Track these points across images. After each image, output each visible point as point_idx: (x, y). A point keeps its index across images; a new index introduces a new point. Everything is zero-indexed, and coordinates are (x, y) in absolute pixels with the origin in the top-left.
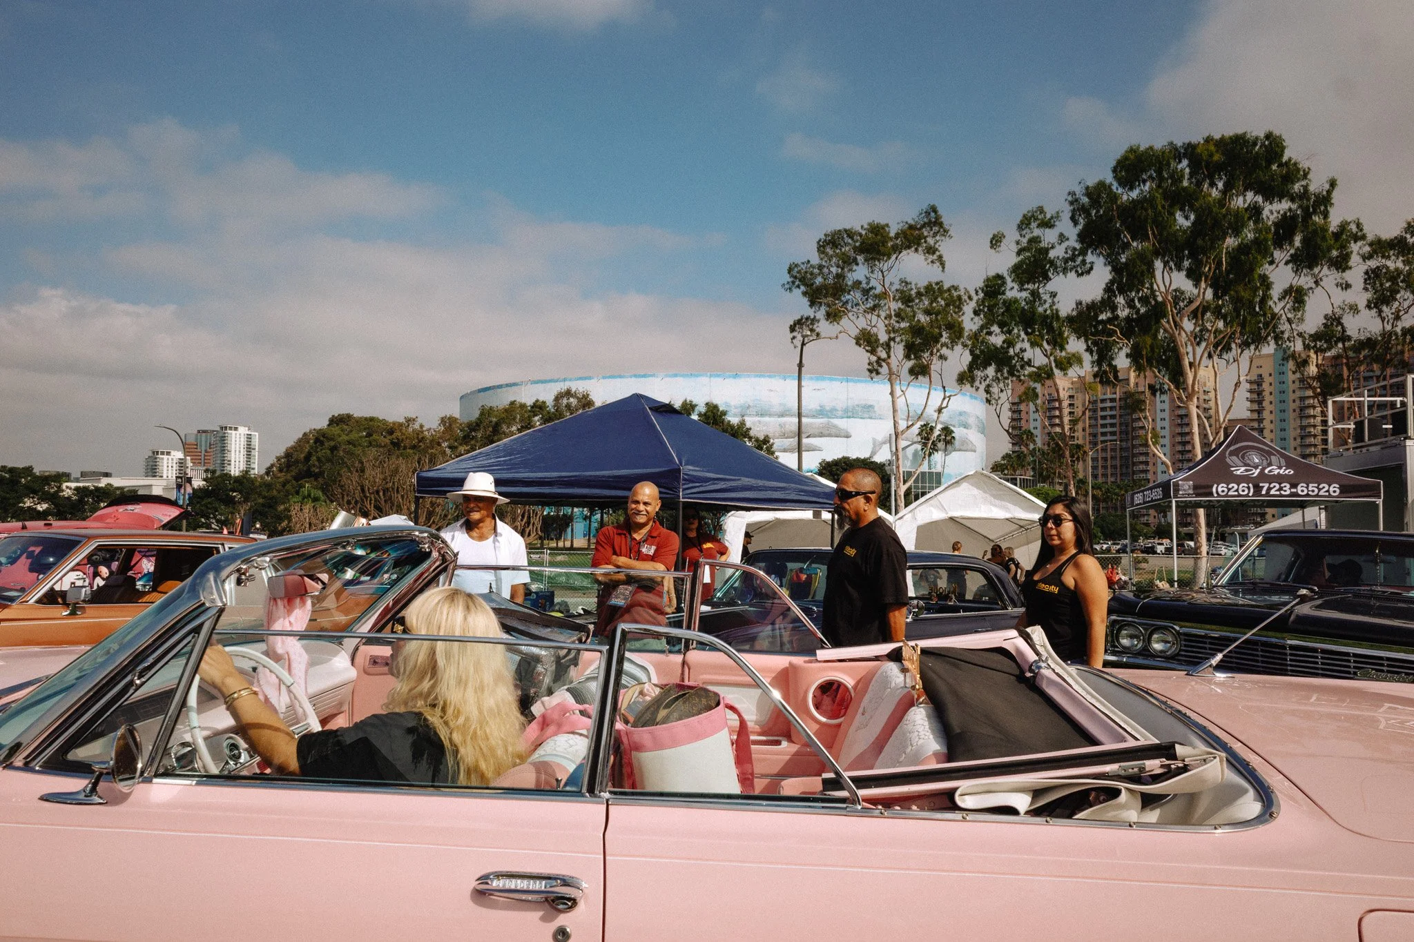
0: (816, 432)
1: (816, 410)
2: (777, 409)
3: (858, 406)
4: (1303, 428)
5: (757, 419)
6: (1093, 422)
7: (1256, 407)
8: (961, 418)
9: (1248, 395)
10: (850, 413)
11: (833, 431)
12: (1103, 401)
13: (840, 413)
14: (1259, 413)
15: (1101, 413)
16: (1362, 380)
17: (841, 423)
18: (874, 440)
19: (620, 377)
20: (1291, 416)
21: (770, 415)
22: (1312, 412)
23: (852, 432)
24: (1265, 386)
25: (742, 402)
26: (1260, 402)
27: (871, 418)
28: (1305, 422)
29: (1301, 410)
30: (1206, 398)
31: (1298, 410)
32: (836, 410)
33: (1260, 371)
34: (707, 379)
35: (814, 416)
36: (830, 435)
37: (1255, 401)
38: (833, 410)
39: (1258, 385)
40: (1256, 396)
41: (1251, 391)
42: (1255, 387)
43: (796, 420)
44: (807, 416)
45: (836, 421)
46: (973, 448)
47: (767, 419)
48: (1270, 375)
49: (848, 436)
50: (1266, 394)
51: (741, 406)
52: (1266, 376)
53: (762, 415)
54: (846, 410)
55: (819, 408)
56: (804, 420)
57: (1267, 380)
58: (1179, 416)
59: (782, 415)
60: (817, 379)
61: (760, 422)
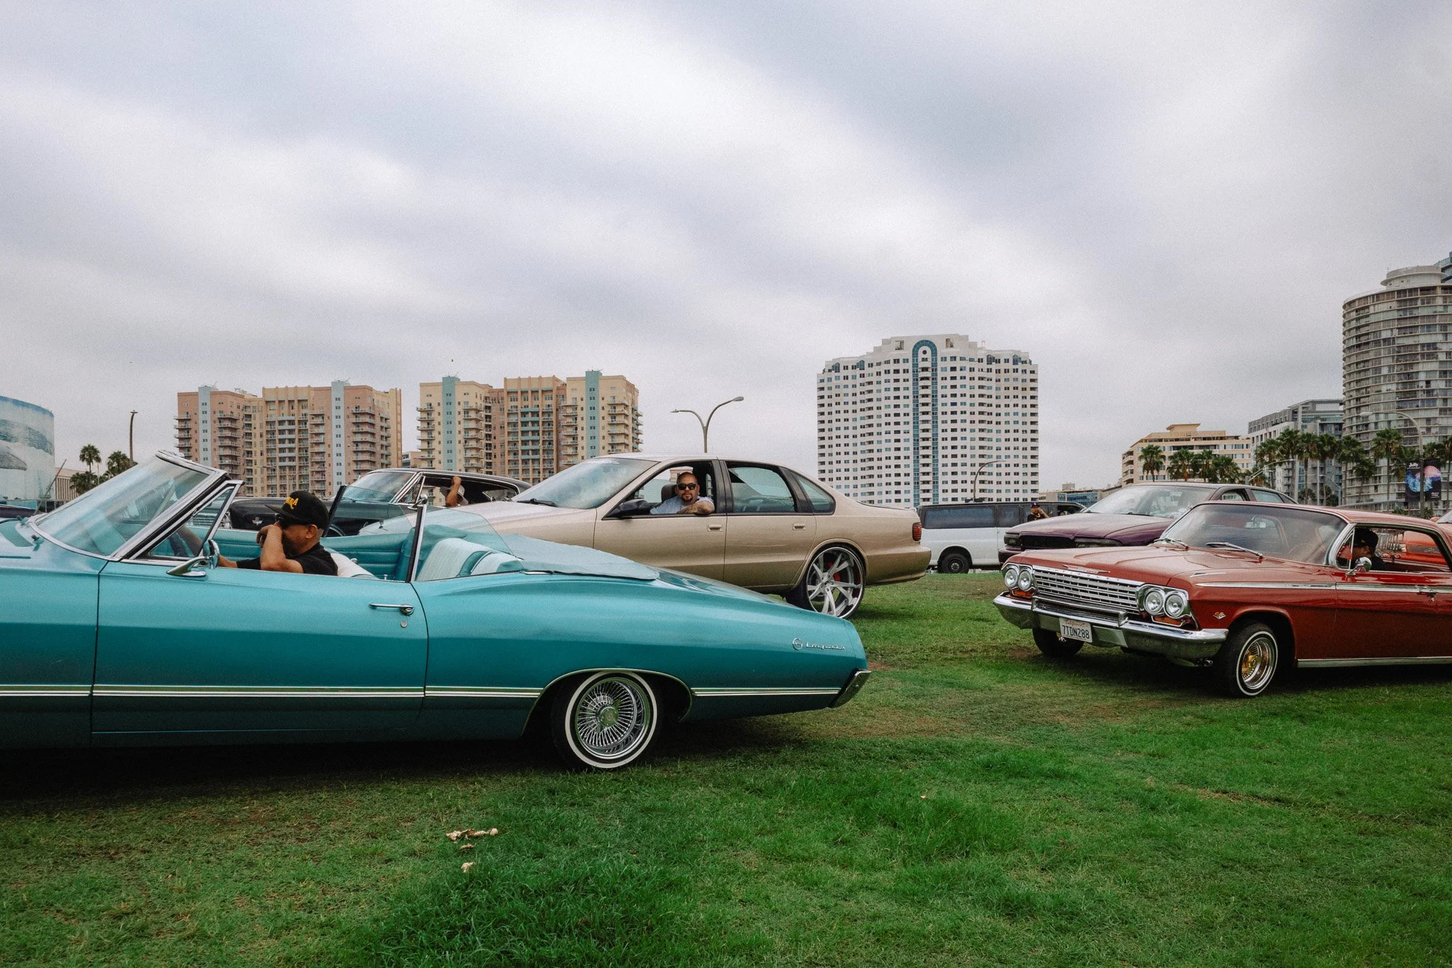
6: (271, 446)
7: (425, 436)
9: (419, 424)
12: (281, 423)
14: (428, 443)
15: (278, 436)
16: (519, 414)
24: (434, 415)
26: (429, 431)
29: (466, 442)
30: (384, 425)
31: (463, 441)
33: (430, 400)
37: (426, 431)
39: (428, 414)
40: (426, 426)
41: (422, 420)
42: (425, 415)
48: (439, 404)
50: (435, 423)
52: (435, 406)
57: (437, 409)
58: (354, 442)
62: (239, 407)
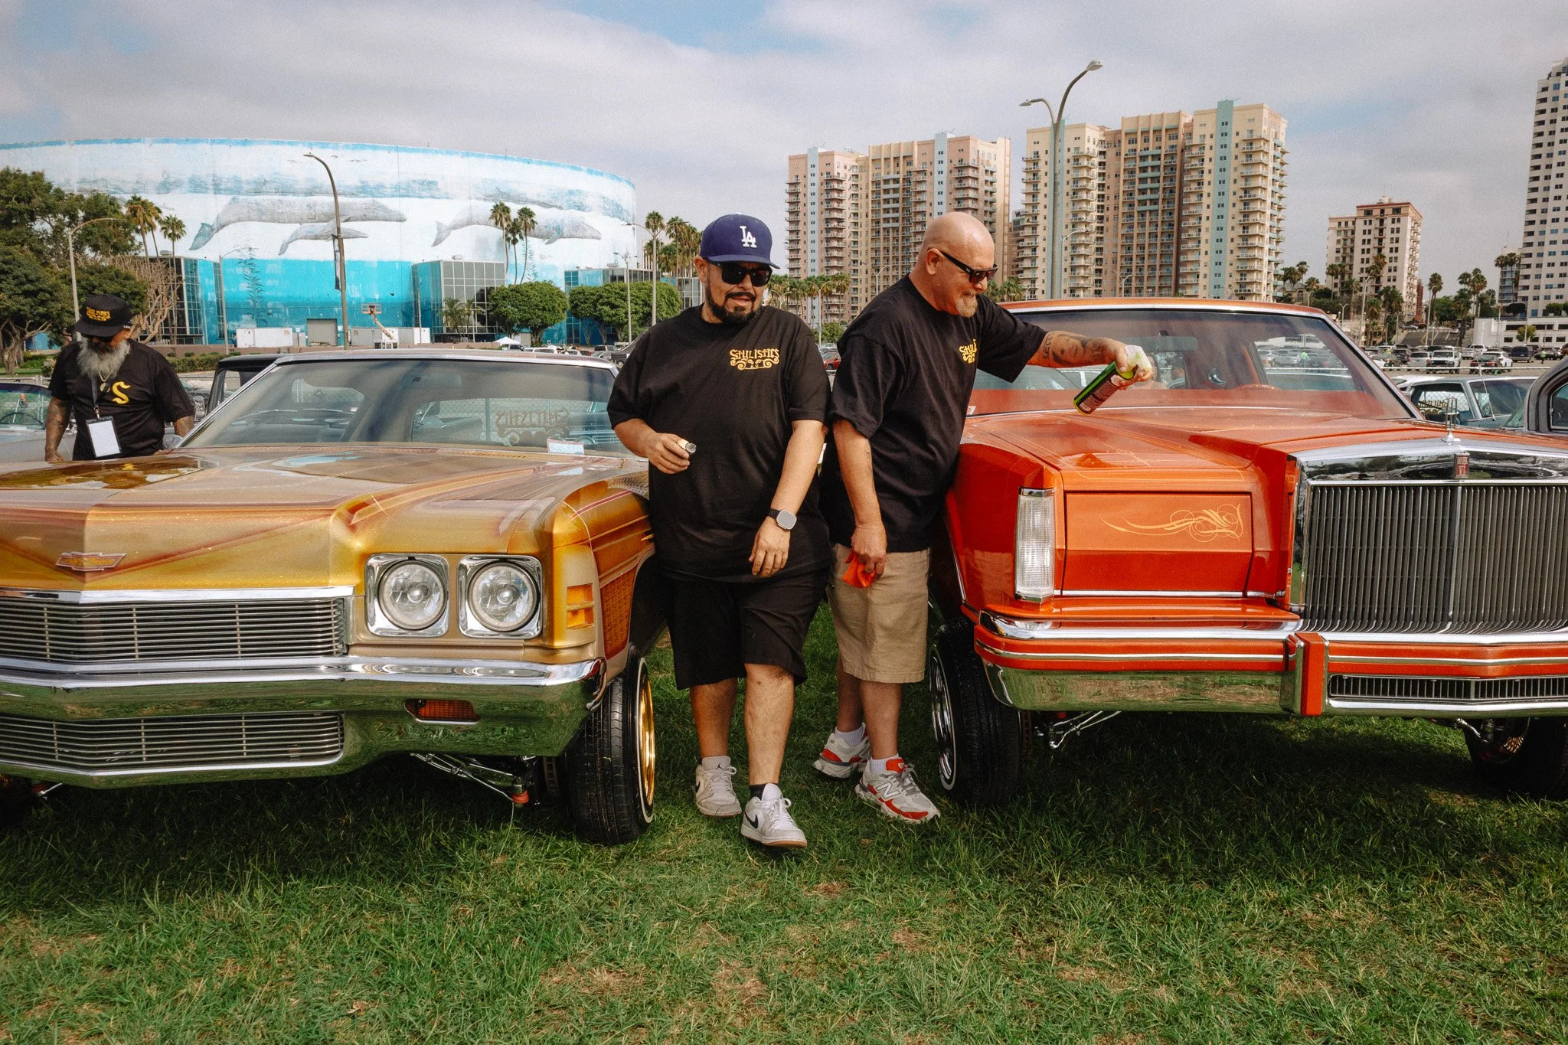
0: (359, 213)
1: (356, 188)
2: (303, 185)
3: (414, 181)
4: (1075, 214)
5: (276, 197)
6: (876, 207)
7: (1031, 189)
8: (572, 197)
9: (1024, 175)
10: (403, 191)
11: (381, 213)
12: (886, 181)
13: (389, 191)
14: (1033, 197)
15: (884, 196)
16: (1138, 159)
17: (393, 204)
18: (439, 226)
19: (98, 141)
20: (1064, 200)
21: (294, 193)
22: (1084, 196)
23: (406, 215)
24: (1041, 164)
25: (256, 175)
26: (1035, 184)
27: (433, 197)
28: (1077, 208)
30: (989, 179)
31: (1071, 193)
32: (383, 186)
33: (1037, 148)
34: (208, 146)
35: (353, 195)
36: (376, 219)
37: (1031, 183)
38: (381, 186)
39: (1034, 164)
40: (1032, 177)
41: (1027, 171)
42: (1031, 166)
43: (333, 199)
44: (344, 194)
45: (383, 201)
46: (595, 234)
47: (290, 198)
48: (1046, 152)
49: (401, 220)
50: (1041, 174)
51: (255, 182)
52: (1042, 154)
53: (283, 193)
54: (397, 188)
55: (360, 185)
56: (340, 199)
57: (1043, 158)
58: (958, 199)
59: (309, 193)
60: (355, 148)
61: (281, 202)
62: (845, 167)
